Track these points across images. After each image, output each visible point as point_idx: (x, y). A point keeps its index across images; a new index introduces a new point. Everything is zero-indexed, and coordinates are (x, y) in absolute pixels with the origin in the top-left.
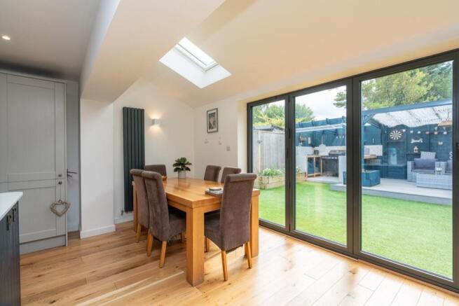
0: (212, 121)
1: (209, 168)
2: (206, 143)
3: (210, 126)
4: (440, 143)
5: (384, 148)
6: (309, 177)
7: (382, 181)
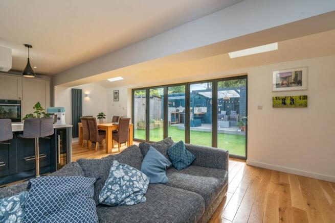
0: (116, 96)
1: (114, 117)
2: (113, 106)
3: (115, 98)
4: (228, 107)
5: (207, 109)
6: (172, 124)
7: (202, 125)
